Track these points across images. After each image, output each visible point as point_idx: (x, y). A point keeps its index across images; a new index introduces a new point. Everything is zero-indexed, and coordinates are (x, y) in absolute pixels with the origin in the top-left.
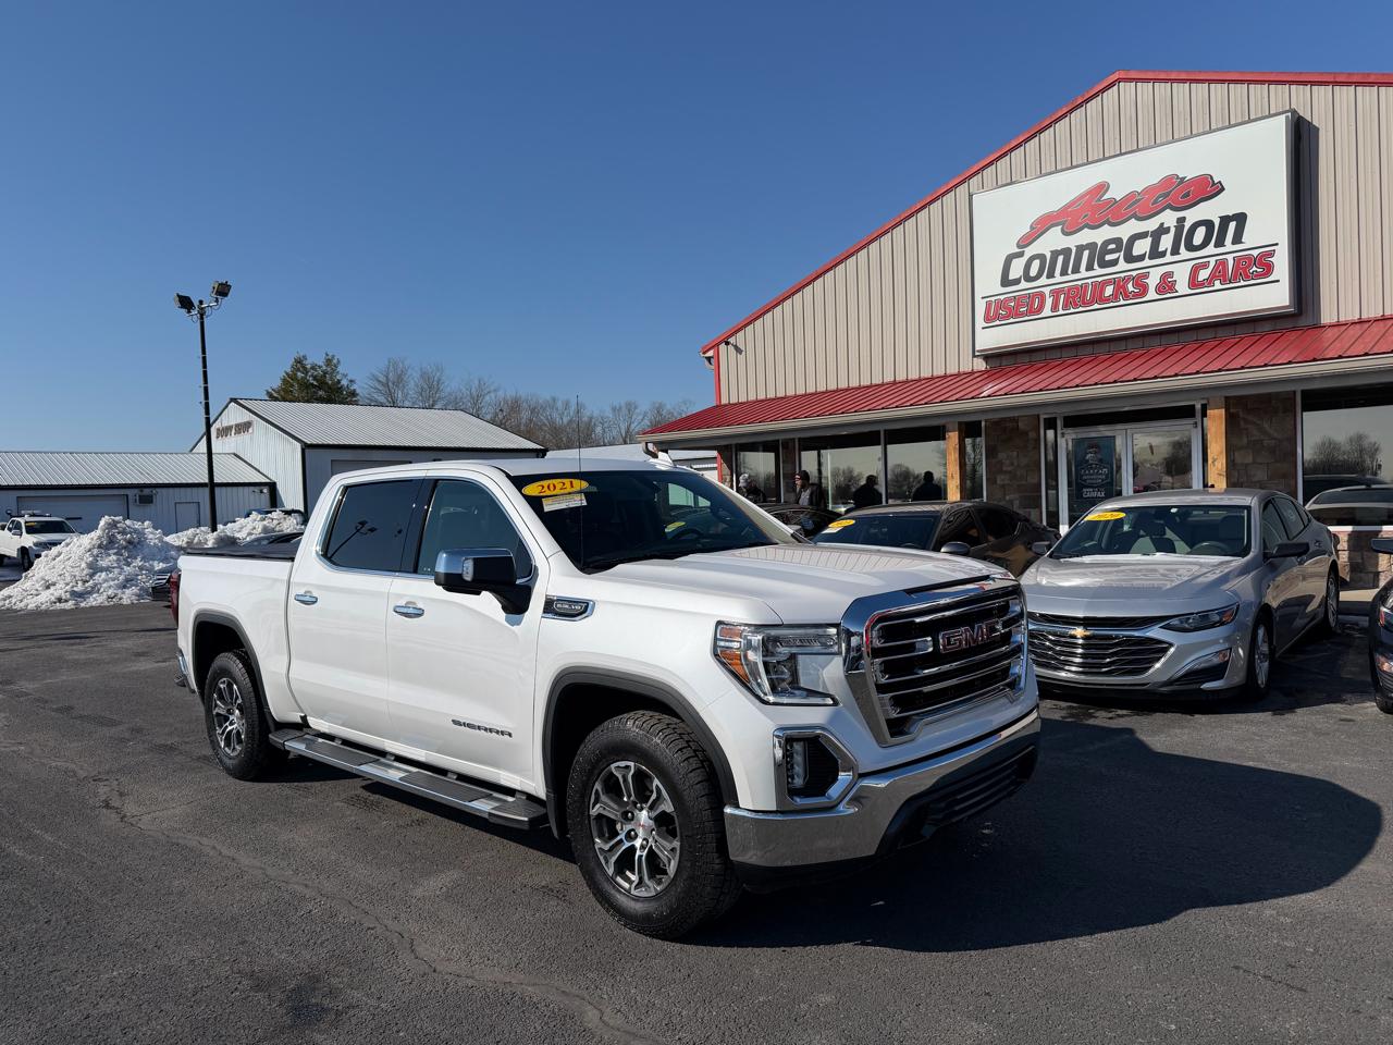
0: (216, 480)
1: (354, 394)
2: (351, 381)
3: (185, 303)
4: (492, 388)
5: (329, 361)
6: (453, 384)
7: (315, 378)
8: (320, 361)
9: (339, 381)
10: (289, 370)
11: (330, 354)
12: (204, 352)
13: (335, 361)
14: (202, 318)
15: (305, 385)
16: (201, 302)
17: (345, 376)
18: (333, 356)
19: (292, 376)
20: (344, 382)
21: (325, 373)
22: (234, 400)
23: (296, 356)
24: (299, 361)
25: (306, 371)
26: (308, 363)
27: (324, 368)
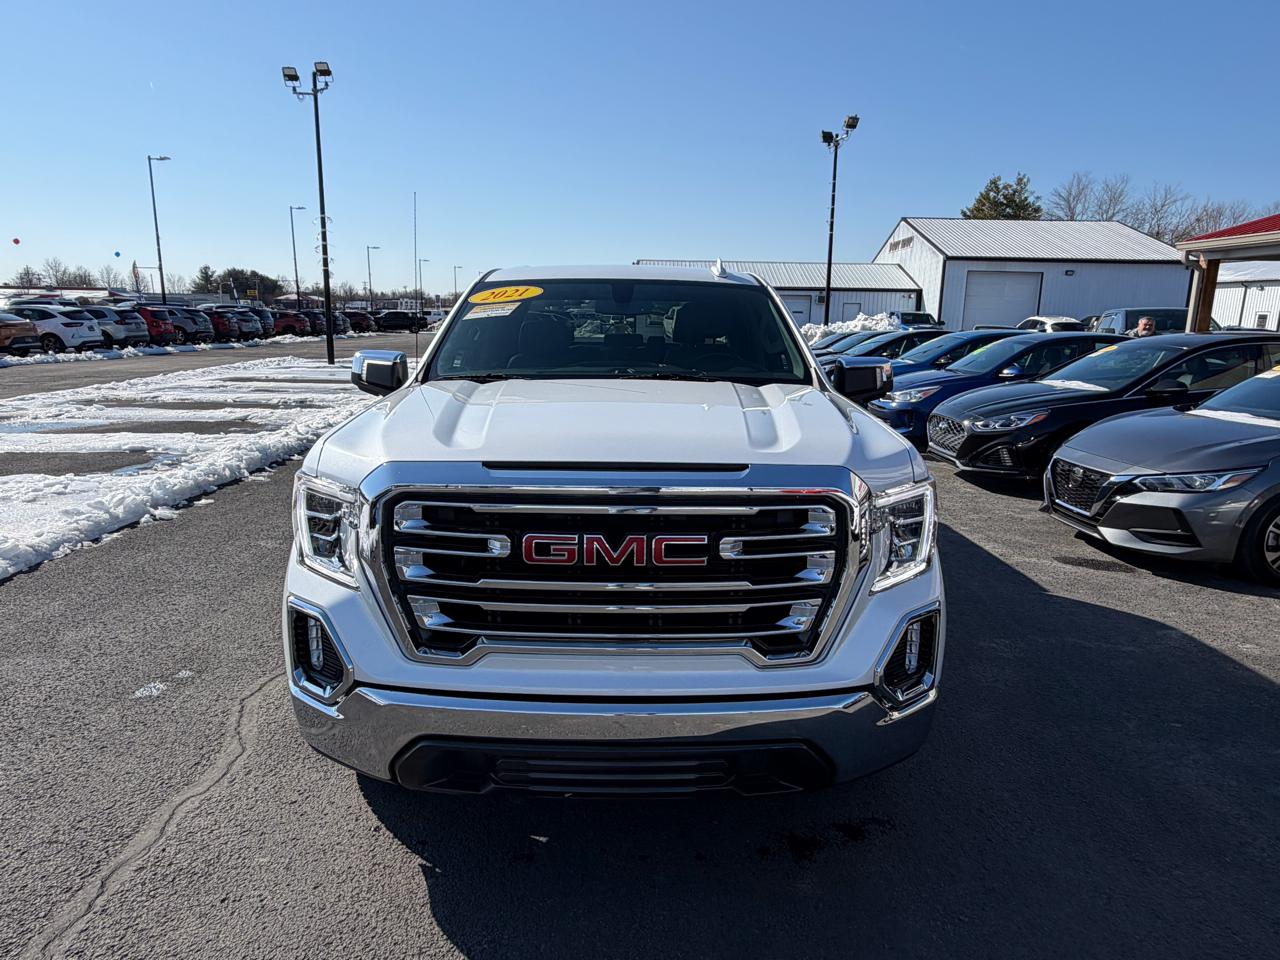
0: (833, 285)
1: (1037, 210)
2: (1038, 198)
3: (828, 137)
4: (1179, 197)
5: (1020, 181)
6: (1137, 195)
7: (1005, 197)
8: (1012, 181)
9: (1026, 199)
10: (983, 191)
11: (1022, 174)
12: (834, 178)
13: (1025, 180)
14: (836, 149)
15: (996, 204)
16: (837, 136)
17: (1032, 193)
18: (1024, 176)
19: (985, 197)
20: (1031, 199)
21: (1015, 191)
22: (904, 219)
23: (992, 177)
24: (994, 183)
25: (998, 191)
26: (1001, 184)
27: (1015, 187)
